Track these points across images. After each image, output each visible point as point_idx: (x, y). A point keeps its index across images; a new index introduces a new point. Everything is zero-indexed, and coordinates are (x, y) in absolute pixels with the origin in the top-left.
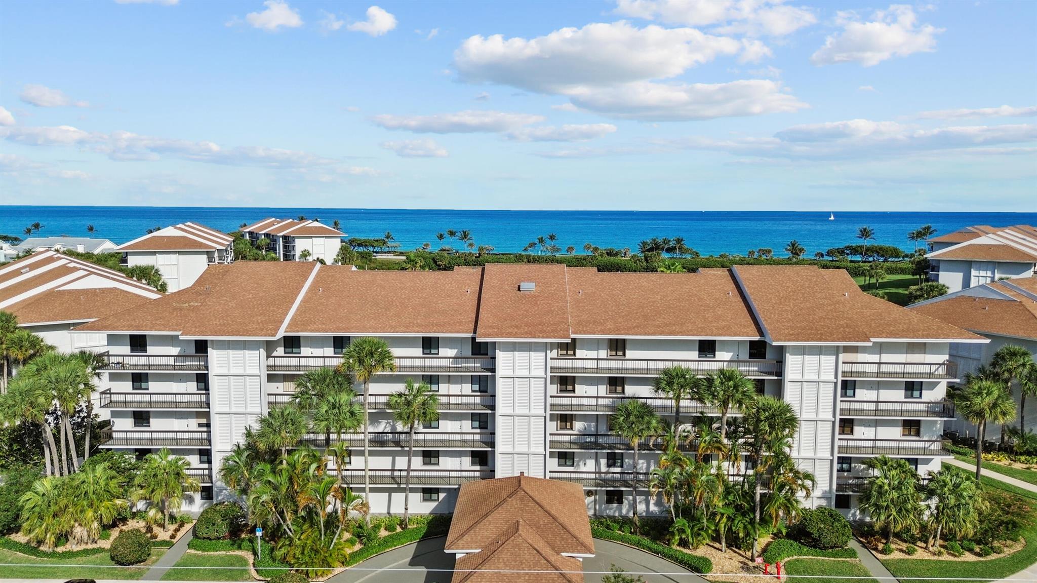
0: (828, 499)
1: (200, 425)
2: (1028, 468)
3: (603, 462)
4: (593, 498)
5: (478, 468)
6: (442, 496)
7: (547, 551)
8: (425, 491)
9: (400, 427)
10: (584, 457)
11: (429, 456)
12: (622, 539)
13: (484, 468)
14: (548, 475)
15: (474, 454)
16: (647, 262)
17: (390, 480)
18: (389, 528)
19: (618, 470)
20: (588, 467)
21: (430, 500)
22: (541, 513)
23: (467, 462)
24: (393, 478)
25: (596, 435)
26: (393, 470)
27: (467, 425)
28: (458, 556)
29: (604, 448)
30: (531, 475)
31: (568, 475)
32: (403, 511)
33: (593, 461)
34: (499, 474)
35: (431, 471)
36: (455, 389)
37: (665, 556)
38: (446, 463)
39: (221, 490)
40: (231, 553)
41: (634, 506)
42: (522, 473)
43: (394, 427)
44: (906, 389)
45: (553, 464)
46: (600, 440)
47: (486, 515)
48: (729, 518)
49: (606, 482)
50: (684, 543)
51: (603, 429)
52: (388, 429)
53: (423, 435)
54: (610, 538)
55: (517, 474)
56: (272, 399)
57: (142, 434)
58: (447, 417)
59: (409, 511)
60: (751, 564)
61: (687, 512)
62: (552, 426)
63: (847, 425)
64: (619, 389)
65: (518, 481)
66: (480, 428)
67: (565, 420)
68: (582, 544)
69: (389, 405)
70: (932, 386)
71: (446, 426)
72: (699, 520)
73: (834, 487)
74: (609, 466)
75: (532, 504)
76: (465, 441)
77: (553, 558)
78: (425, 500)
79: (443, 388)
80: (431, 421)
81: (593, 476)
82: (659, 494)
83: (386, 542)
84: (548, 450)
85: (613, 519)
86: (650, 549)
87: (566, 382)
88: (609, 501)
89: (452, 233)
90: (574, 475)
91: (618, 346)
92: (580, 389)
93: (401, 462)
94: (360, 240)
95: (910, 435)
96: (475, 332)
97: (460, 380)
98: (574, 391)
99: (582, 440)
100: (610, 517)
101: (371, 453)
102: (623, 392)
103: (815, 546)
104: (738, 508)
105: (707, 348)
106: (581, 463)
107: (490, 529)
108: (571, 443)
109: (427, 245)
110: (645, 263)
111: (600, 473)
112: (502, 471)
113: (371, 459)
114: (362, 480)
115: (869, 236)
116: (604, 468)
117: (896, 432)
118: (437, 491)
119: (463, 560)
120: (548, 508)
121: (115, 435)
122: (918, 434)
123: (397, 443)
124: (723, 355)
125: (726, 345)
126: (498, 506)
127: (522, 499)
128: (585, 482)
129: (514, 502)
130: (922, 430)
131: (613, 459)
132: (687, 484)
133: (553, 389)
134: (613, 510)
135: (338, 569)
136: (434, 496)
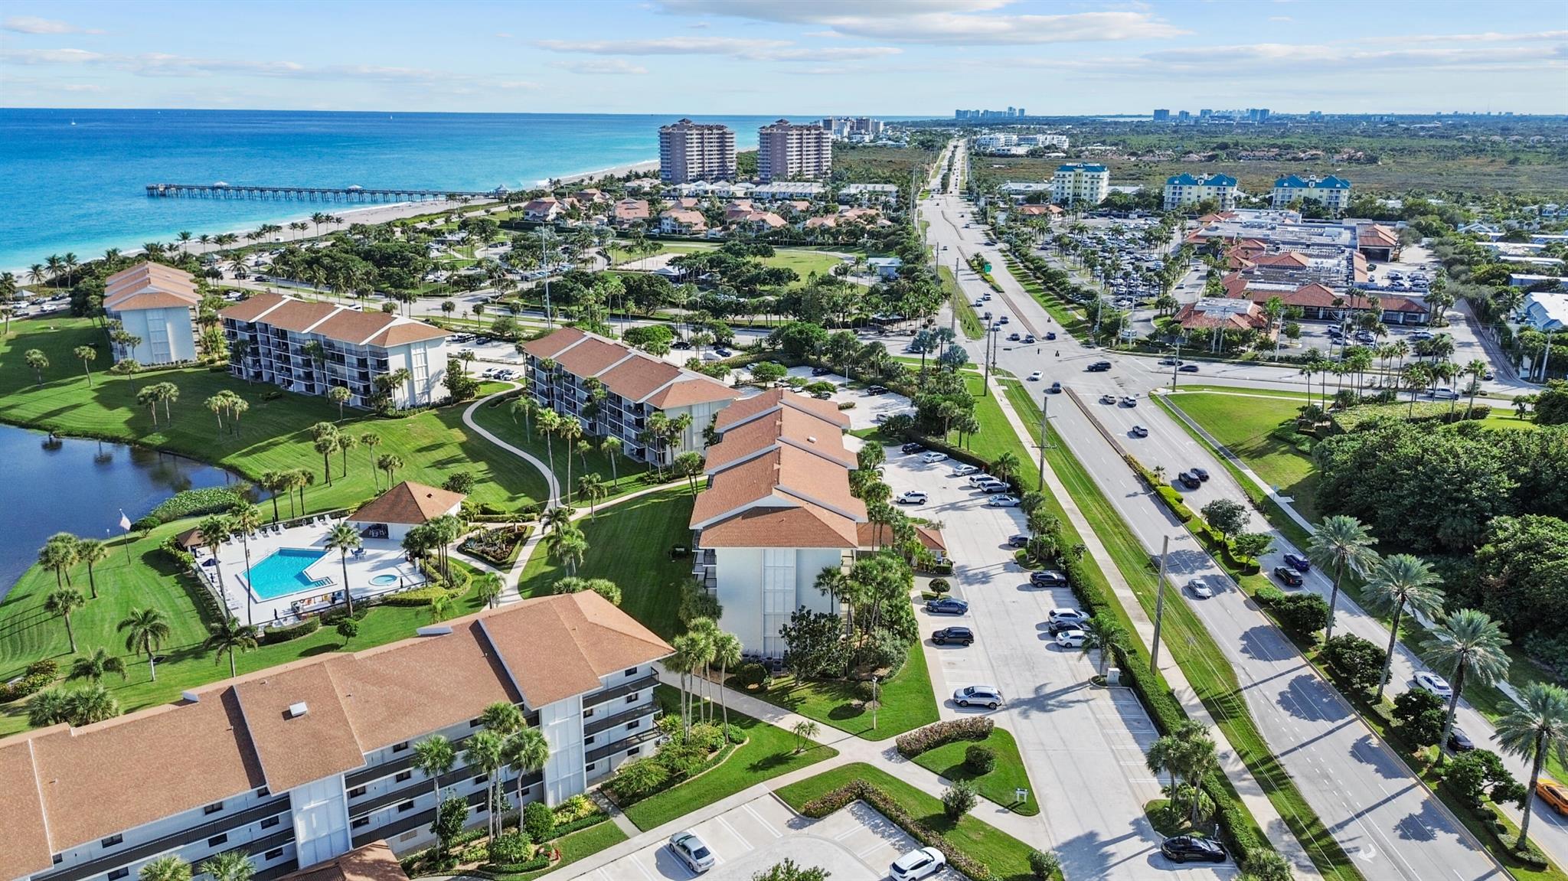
98: (364, 792)
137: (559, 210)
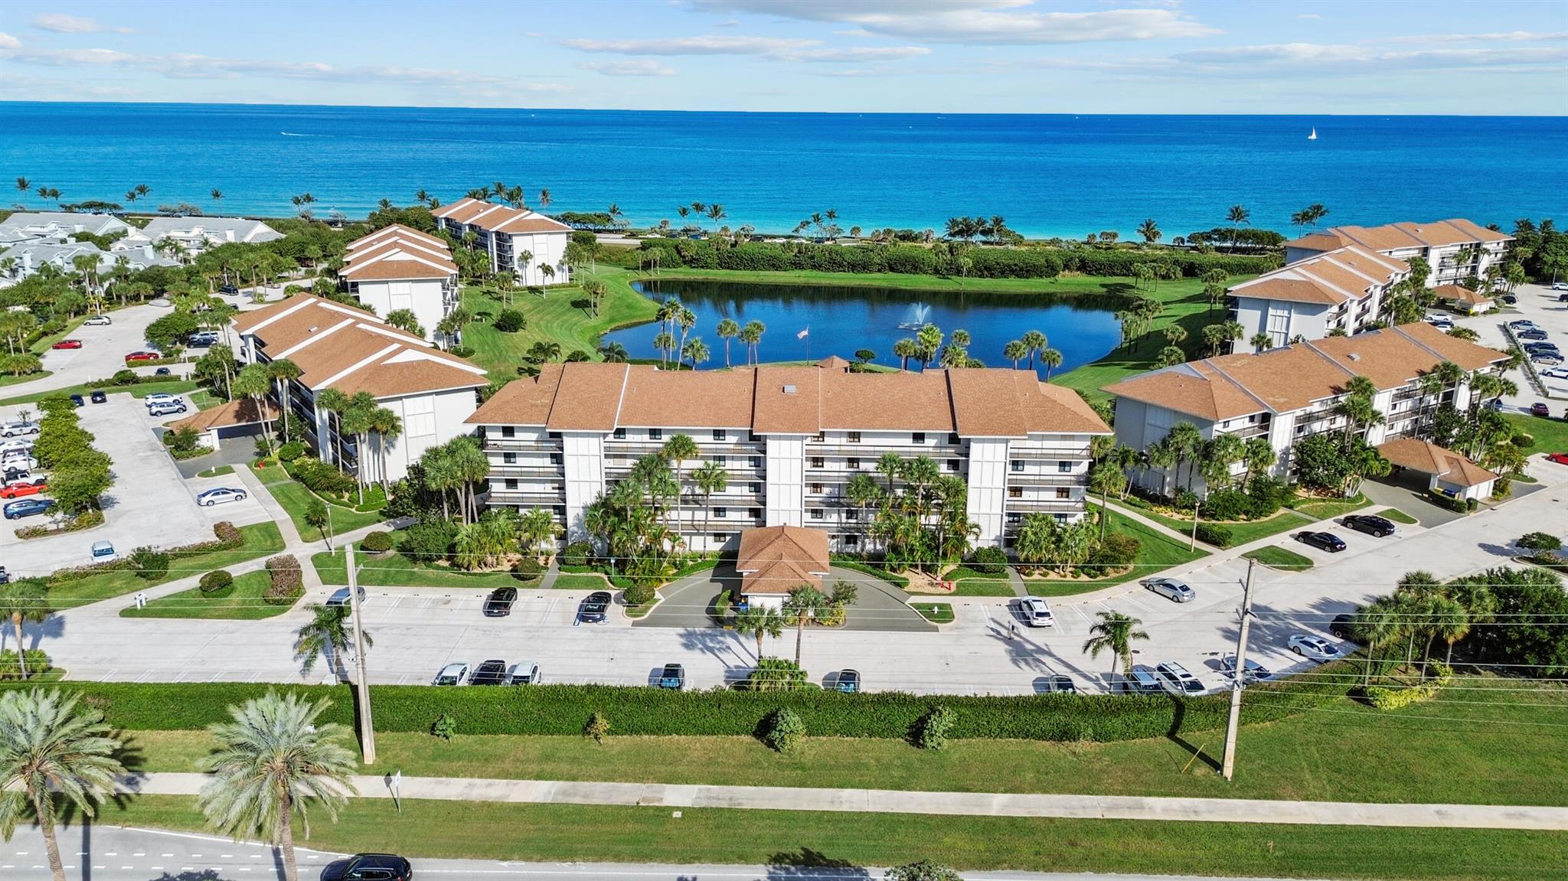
0: (1000, 541)
1: (554, 488)
2: (1183, 519)
3: (844, 515)
4: (836, 540)
5: (754, 519)
6: (728, 538)
7: (800, 571)
8: (716, 535)
9: (698, 490)
10: (830, 513)
11: (719, 511)
12: (853, 567)
13: (758, 519)
14: (804, 525)
15: (751, 510)
16: (952, 255)
17: (692, 528)
18: (693, 559)
19: (854, 521)
20: (833, 518)
21: (720, 541)
22: (797, 548)
23: (746, 515)
24: (693, 526)
25: (839, 497)
26: (693, 521)
27: (746, 490)
28: (744, 574)
29: (844, 506)
30: (792, 525)
31: (818, 525)
32: (702, 549)
33: (836, 515)
34: (768, 525)
35: (720, 521)
36: (737, 465)
37: (880, 577)
38: (731, 516)
39: (573, 533)
40: (590, 574)
41: (864, 545)
42: (785, 524)
43: (693, 491)
44: (1060, 466)
45: (808, 517)
46: (842, 500)
47: (762, 550)
48: (922, 552)
49: (845, 529)
50: (893, 569)
51: (843, 493)
52: (689, 493)
53: (715, 495)
54: (846, 566)
55: (782, 524)
56: (608, 470)
57: (511, 493)
58: (731, 484)
59: (707, 549)
60: (935, 582)
61: (895, 549)
62: (807, 491)
63: (1016, 491)
64: (855, 465)
65: (782, 530)
66: (755, 491)
67: (816, 487)
68: (822, 567)
69: (691, 475)
70: (1078, 464)
71: (731, 490)
72: (903, 554)
73: (1003, 533)
74: (848, 518)
75: (791, 543)
76: (744, 501)
77: (803, 574)
78: (715, 541)
79: (729, 464)
80: (719, 485)
81: (836, 525)
82: (875, 538)
83: (693, 568)
84: (804, 507)
85: (849, 554)
86: (871, 573)
87: (817, 461)
88: (848, 542)
89: (698, 208)
90: (821, 525)
91: (855, 436)
92: (828, 465)
93: (700, 515)
94: (577, 216)
95: (1062, 497)
96: (752, 427)
97: (741, 459)
98: (823, 466)
99: (829, 500)
100: (847, 553)
101: (682, 509)
102: (858, 467)
103: (982, 572)
104: (929, 546)
105: (919, 437)
106: (828, 517)
107: (763, 559)
108: (820, 502)
109: (665, 223)
110: (949, 256)
111: (841, 523)
112: (771, 521)
113: (682, 512)
114: (675, 527)
115: (1242, 217)
116: (844, 520)
117: (1052, 496)
118: (724, 535)
119: (747, 576)
120: (801, 545)
121: (493, 495)
122: (1068, 497)
123: (696, 502)
124: (930, 442)
125: (932, 436)
126: (769, 544)
127: (784, 540)
128: (831, 530)
129: (780, 542)
130: (1070, 493)
131: (850, 514)
132: (892, 531)
133: (808, 465)
134: (850, 549)
135: (665, 584)
136: (722, 539)
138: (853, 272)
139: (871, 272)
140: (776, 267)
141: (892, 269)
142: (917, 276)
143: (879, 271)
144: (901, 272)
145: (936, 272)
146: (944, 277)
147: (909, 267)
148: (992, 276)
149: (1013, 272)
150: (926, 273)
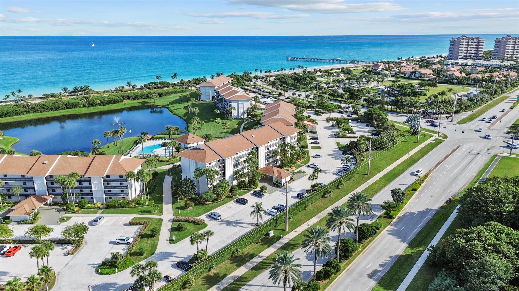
137: (383, 67)
138: (52, 111)
139: (59, 110)
140: (19, 114)
141: (67, 108)
142: (77, 109)
143: (62, 109)
144: (71, 108)
145: (84, 106)
146: (87, 108)
147: (74, 106)
148: (104, 105)
149: (110, 103)
150: (80, 107)
